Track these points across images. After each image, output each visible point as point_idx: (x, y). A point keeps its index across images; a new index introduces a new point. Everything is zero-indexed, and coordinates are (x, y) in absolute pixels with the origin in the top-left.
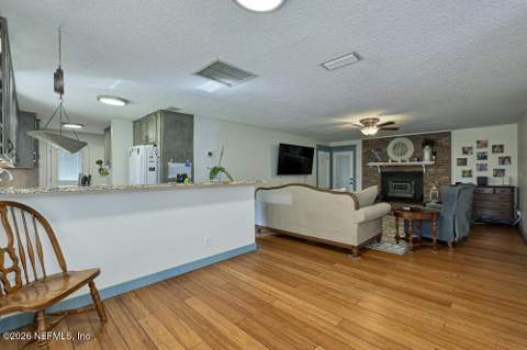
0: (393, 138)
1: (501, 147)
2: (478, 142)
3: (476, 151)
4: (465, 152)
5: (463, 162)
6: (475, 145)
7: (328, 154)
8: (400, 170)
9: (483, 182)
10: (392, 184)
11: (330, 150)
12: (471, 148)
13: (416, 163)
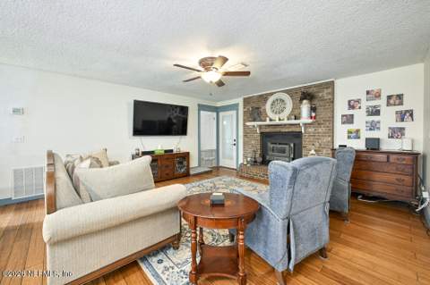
0: (272, 94)
1: (400, 97)
2: (368, 93)
3: (365, 104)
4: (351, 107)
5: (349, 119)
6: (363, 97)
7: (215, 114)
8: (278, 129)
9: (373, 145)
10: (270, 146)
11: (217, 110)
12: (358, 101)
13: (294, 122)
